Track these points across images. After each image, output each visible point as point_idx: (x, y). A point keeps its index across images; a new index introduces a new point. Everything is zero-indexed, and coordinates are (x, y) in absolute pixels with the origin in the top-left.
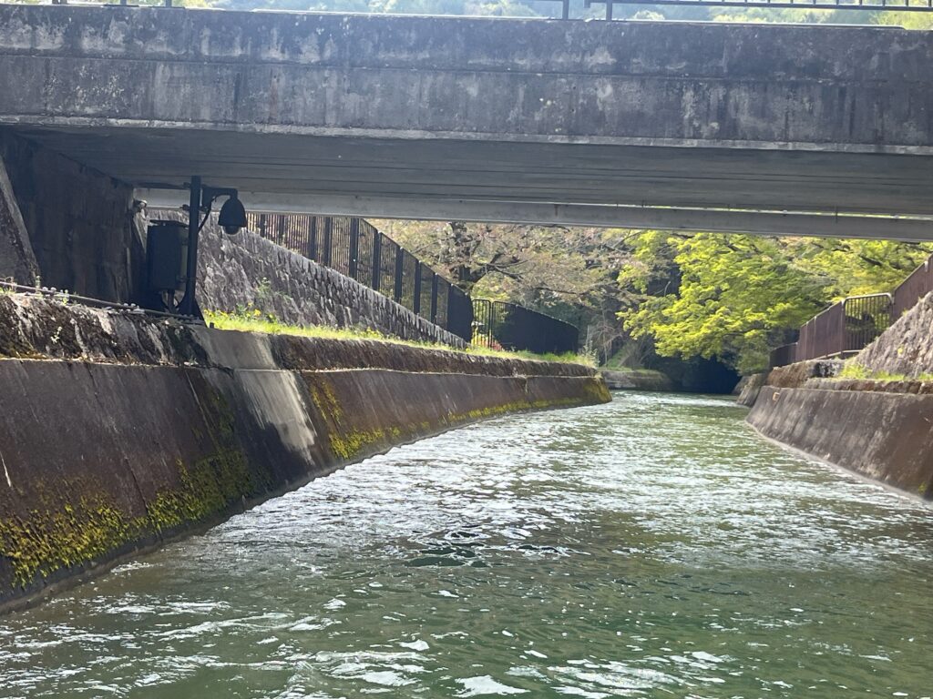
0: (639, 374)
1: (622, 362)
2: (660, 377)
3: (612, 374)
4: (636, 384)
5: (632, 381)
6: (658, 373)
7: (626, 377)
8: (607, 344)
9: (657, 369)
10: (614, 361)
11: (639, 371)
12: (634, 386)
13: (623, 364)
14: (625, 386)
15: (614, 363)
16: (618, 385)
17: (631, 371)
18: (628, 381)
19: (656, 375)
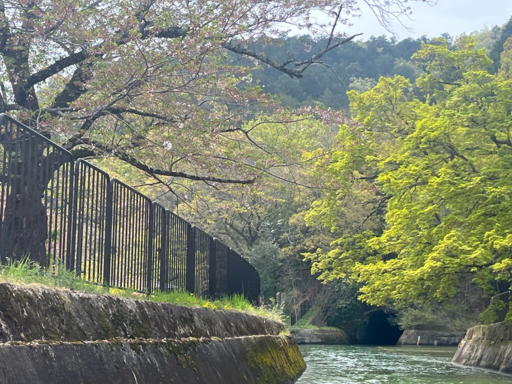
0: (323, 331)
1: (309, 321)
2: (339, 333)
3: (302, 332)
4: (322, 339)
5: (318, 337)
6: (338, 330)
7: (313, 333)
8: (296, 307)
9: (337, 327)
10: (303, 320)
11: (323, 328)
12: (320, 341)
13: (310, 324)
14: (313, 341)
15: (303, 323)
16: (307, 341)
17: (317, 328)
18: (315, 337)
19: (337, 331)
